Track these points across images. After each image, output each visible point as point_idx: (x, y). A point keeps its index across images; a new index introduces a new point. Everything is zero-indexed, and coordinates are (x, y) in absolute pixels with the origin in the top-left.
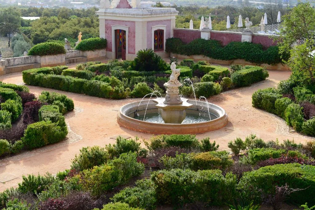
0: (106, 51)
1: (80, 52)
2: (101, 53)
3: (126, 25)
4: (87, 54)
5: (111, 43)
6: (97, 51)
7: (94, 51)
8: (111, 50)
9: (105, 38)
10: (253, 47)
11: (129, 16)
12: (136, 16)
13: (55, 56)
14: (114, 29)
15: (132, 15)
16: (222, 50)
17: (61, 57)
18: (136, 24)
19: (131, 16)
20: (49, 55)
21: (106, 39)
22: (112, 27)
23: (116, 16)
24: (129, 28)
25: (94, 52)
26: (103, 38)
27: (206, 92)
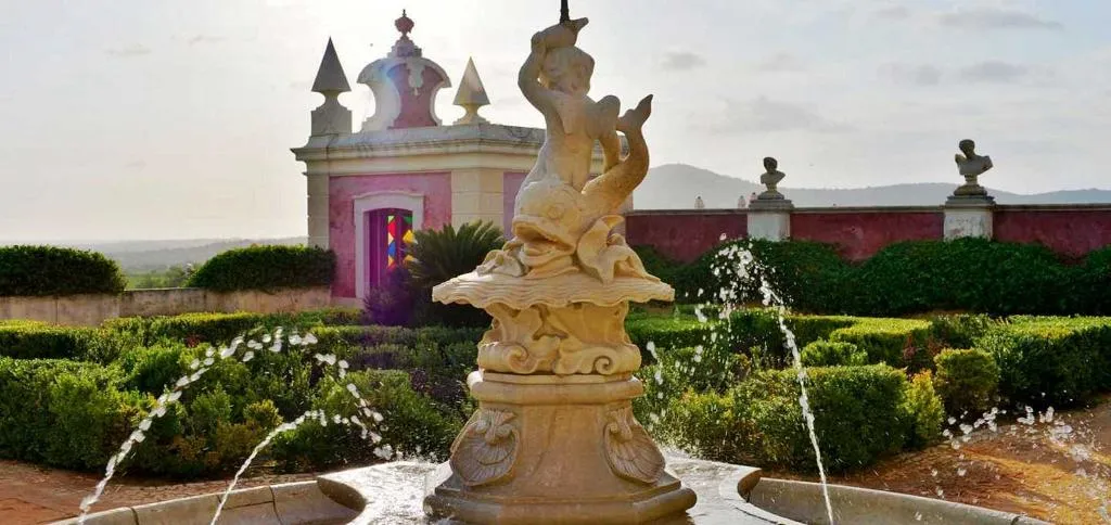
0: (332, 296)
1: (205, 297)
2: (308, 301)
3: (414, 190)
4: (237, 303)
5: (351, 262)
6: (289, 295)
7: (272, 294)
8: (351, 293)
9: (327, 248)
10: (1010, 255)
11: (425, 150)
12: (452, 149)
13: (64, 302)
14: (362, 207)
15: (436, 145)
16: (854, 276)
17: (99, 308)
18: (456, 182)
19: (433, 150)
20: (24, 294)
21: (331, 252)
22: (356, 203)
23: (373, 158)
24: (425, 198)
25: (272, 297)
26: (321, 246)
27: (858, 424)
